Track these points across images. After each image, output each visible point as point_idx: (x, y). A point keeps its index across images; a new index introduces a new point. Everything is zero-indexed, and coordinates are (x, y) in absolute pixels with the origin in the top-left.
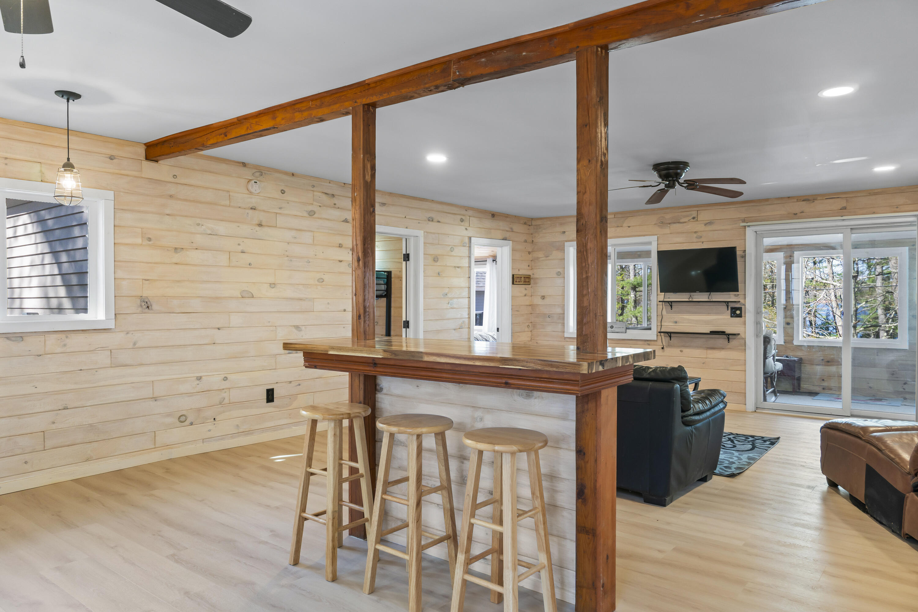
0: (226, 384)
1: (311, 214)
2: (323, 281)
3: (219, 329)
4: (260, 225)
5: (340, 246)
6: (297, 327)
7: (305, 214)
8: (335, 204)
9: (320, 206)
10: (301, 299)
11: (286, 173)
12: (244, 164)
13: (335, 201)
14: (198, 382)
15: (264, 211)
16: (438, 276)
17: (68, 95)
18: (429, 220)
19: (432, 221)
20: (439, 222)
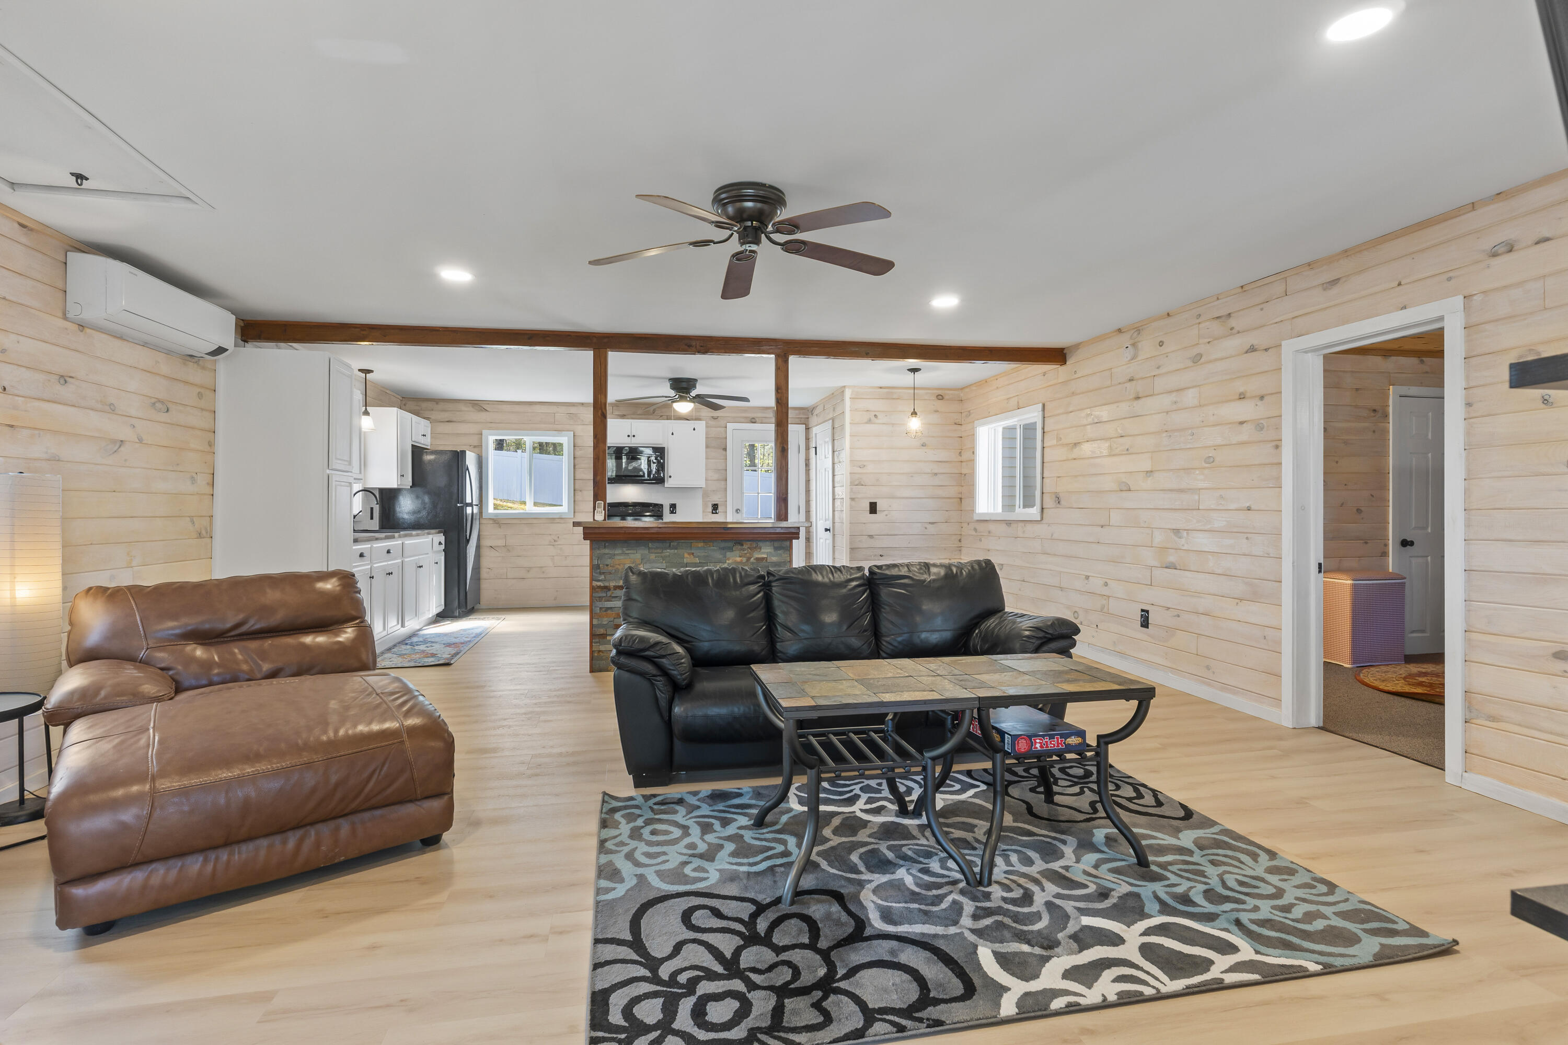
0: (1105, 591)
1: (1197, 359)
2: (1213, 461)
3: (1102, 527)
4: (1138, 398)
5: (1242, 397)
6: (1177, 531)
7: (1190, 364)
8: (1232, 329)
9: (1209, 342)
10: (1181, 491)
11: (1160, 318)
12: (1119, 331)
13: (1232, 322)
14: (1086, 581)
15: (1142, 378)
16: (1544, 406)
17: (914, 370)
18: (1495, 255)
19: (1510, 251)
20: (1547, 239)
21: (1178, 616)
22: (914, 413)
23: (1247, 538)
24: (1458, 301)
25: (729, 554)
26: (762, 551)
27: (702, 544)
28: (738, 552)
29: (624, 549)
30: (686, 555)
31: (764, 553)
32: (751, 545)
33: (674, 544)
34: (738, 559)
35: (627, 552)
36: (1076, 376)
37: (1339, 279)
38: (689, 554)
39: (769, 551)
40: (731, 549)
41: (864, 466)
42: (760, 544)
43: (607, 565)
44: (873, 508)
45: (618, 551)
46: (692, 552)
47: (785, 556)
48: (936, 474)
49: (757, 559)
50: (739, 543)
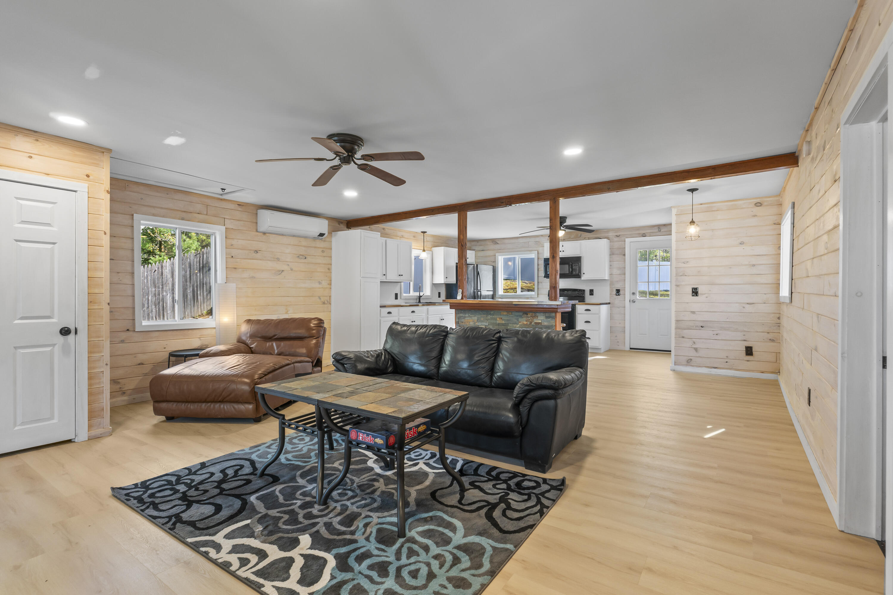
17: (692, 190)
22: (692, 222)
25: (520, 319)
26: (539, 318)
27: (506, 313)
28: (525, 318)
29: (470, 314)
30: (498, 319)
31: (539, 320)
32: (532, 314)
33: (492, 312)
34: (525, 323)
35: (471, 316)
38: (500, 318)
39: (542, 318)
40: (521, 317)
41: (688, 262)
42: (537, 314)
43: (462, 322)
44: (695, 292)
45: (467, 315)
46: (501, 317)
47: (552, 323)
48: (754, 265)
49: (536, 323)
50: (525, 313)
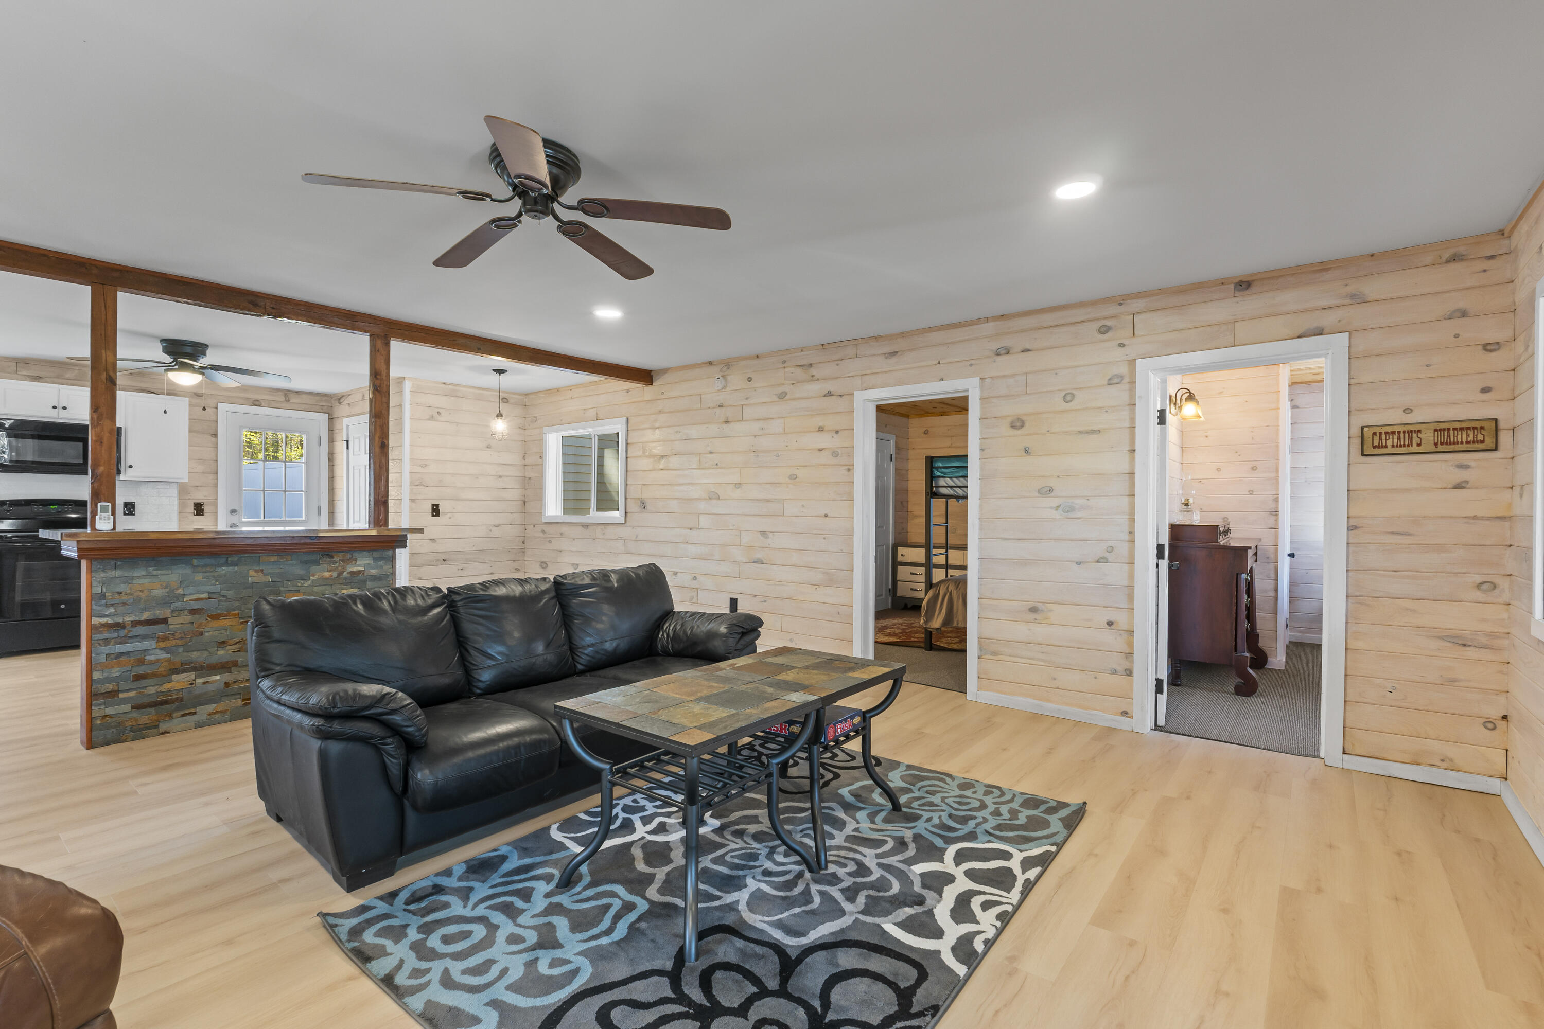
0: (694, 584)
1: (782, 396)
2: (796, 478)
3: (691, 529)
4: (727, 422)
5: (821, 429)
6: (763, 533)
7: (775, 398)
8: (813, 376)
9: (793, 384)
10: (768, 501)
11: (750, 358)
12: (710, 363)
13: (813, 371)
14: (674, 577)
15: (731, 406)
16: (1025, 454)
17: (500, 371)
18: (998, 354)
19: (1008, 353)
20: (1028, 350)
21: (765, 601)
22: (500, 415)
23: (825, 538)
24: (977, 380)
25: (313, 569)
26: (358, 562)
27: (276, 558)
28: (325, 565)
29: (151, 569)
30: (252, 573)
31: (360, 565)
32: (344, 556)
33: (235, 558)
34: (327, 574)
35: (155, 573)
36: (663, 397)
37: (897, 352)
38: (256, 571)
39: (367, 562)
40: (317, 563)
41: (426, 465)
42: (356, 555)
43: (120, 593)
44: (435, 510)
45: (137, 573)
46: (261, 568)
47: (387, 568)
48: (500, 477)
49: (352, 573)
50: (327, 555)
